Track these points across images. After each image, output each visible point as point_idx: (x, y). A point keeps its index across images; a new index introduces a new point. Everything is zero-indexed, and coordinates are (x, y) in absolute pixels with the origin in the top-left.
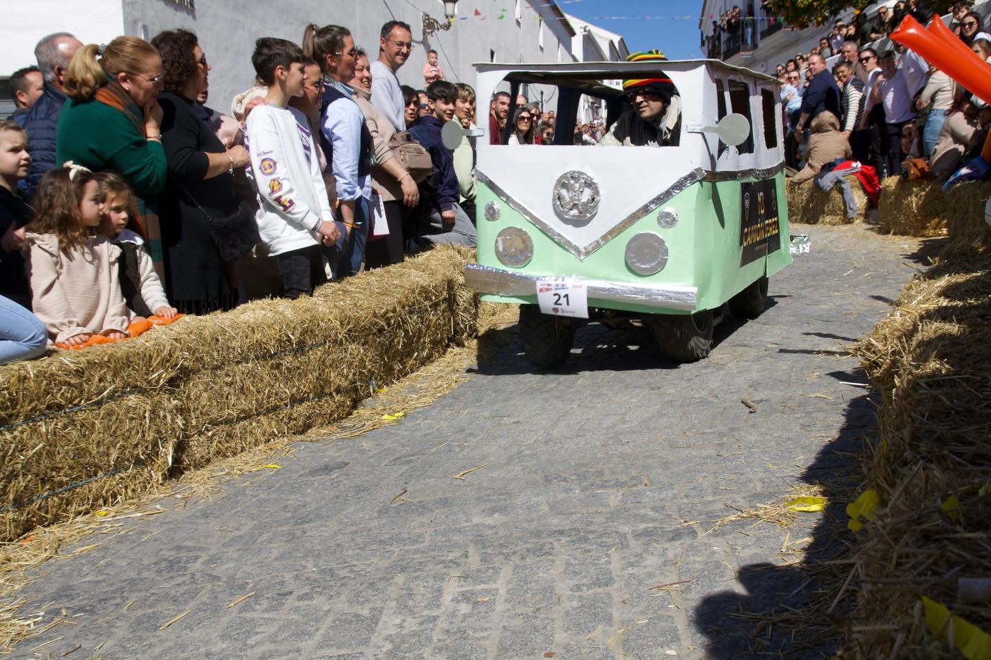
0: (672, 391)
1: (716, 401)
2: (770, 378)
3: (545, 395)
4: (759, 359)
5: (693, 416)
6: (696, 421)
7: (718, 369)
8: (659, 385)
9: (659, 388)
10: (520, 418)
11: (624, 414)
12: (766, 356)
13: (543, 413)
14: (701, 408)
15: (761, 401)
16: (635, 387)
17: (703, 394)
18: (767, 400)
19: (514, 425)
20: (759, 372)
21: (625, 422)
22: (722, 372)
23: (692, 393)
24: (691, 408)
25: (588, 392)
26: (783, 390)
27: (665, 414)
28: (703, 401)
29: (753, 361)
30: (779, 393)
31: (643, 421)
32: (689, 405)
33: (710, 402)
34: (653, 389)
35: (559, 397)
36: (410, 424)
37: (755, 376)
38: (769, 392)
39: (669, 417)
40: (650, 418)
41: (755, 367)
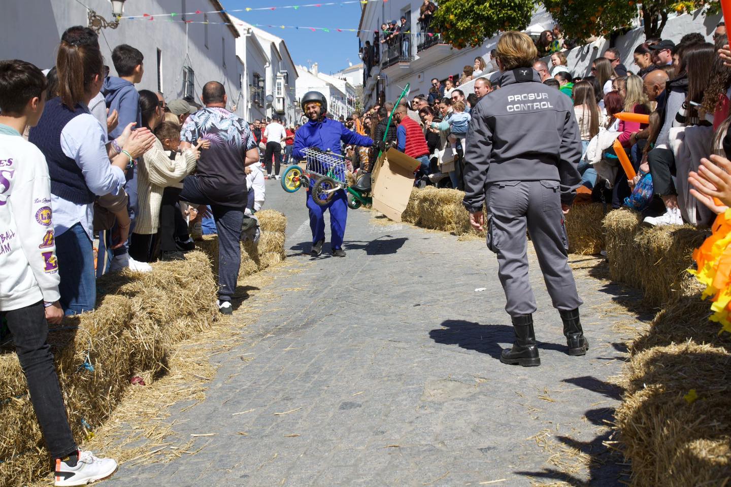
0: (397, 436)
1: (444, 449)
2: (490, 420)
3: (266, 441)
4: (473, 397)
5: (427, 468)
6: (430, 474)
7: (436, 409)
8: (381, 429)
9: (383, 432)
10: (247, 471)
11: (355, 465)
12: (480, 393)
13: (269, 464)
14: (432, 458)
15: (489, 448)
16: (359, 431)
17: (429, 440)
18: (494, 448)
19: (243, 479)
20: (477, 412)
21: (358, 476)
22: (441, 413)
23: (417, 439)
24: (421, 457)
25: (312, 437)
26: (507, 435)
27: (397, 466)
28: (432, 450)
29: (468, 400)
30: (504, 439)
31: (378, 474)
32: (419, 452)
33: (438, 450)
34: (377, 434)
35: (282, 443)
36: (126, 480)
37: (474, 418)
38: (493, 437)
39: (402, 470)
40: (384, 470)
41: (472, 407)
